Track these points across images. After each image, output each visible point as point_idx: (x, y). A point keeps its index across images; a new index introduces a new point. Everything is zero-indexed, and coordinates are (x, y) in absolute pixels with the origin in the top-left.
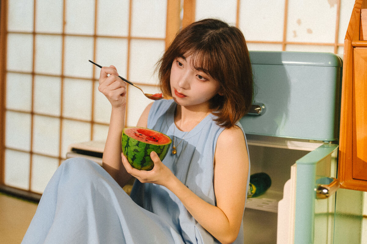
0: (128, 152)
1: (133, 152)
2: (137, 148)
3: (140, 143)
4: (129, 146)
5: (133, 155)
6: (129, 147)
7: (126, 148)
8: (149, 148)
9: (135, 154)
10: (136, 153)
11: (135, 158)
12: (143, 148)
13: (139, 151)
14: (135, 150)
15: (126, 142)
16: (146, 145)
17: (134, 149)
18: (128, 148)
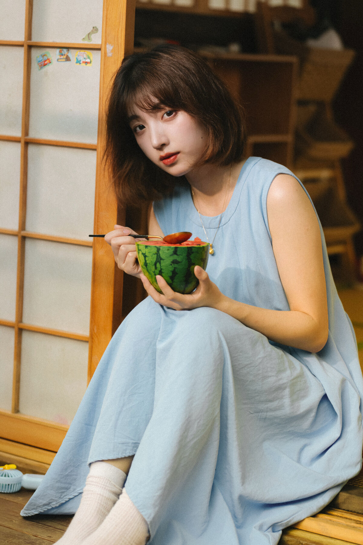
0: (161, 269)
1: (171, 266)
2: (175, 257)
3: (178, 249)
4: (161, 259)
5: (172, 269)
6: (162, 261)
7: (158, 265)
8: (193, 253)
9: (175, 268)
10: (176, 265)
11: (177, 274)
12: (185, 255)
13: (179, 261)
14: (174, 262)
15: (156, 255)
16: (187, 249)
17: (172, 261)
18: (160, 263)
